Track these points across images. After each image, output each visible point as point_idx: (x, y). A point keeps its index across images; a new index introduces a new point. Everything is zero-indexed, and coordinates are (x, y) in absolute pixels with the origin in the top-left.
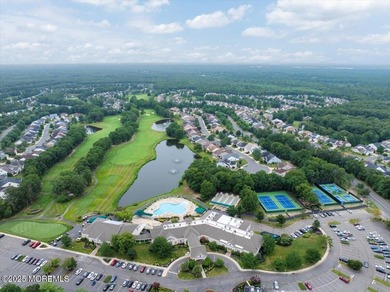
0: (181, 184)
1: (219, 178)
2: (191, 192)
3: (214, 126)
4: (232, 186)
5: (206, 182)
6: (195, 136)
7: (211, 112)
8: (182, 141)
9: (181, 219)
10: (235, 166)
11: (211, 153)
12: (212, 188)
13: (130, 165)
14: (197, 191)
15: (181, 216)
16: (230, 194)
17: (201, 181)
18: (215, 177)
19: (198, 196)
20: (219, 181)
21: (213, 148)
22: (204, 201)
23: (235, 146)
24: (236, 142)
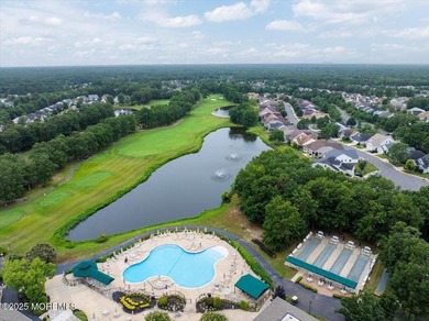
0: (226, 200)
1: (315, 193)
2: (243, 223)
3: (309, 112)
4: (353, 217)
5: (278, 203)
6: (275, 122)
7: (305, 98)
8: (251, 130)
9: (190, 306)
10: (352, 172)
11: (300, 148)
12: (295, 219)
13: (146, 158)
14: (257, 220)
15: (192, 295)
16: (344, 240)
17: (267, 197)
18: (304, 191)
19: (257, 234)
20: (316, 203)
21: (304, 139)
22: (271, 254)
23: (347, 140)
24: (348, 133)
